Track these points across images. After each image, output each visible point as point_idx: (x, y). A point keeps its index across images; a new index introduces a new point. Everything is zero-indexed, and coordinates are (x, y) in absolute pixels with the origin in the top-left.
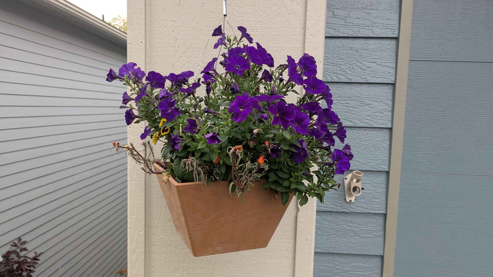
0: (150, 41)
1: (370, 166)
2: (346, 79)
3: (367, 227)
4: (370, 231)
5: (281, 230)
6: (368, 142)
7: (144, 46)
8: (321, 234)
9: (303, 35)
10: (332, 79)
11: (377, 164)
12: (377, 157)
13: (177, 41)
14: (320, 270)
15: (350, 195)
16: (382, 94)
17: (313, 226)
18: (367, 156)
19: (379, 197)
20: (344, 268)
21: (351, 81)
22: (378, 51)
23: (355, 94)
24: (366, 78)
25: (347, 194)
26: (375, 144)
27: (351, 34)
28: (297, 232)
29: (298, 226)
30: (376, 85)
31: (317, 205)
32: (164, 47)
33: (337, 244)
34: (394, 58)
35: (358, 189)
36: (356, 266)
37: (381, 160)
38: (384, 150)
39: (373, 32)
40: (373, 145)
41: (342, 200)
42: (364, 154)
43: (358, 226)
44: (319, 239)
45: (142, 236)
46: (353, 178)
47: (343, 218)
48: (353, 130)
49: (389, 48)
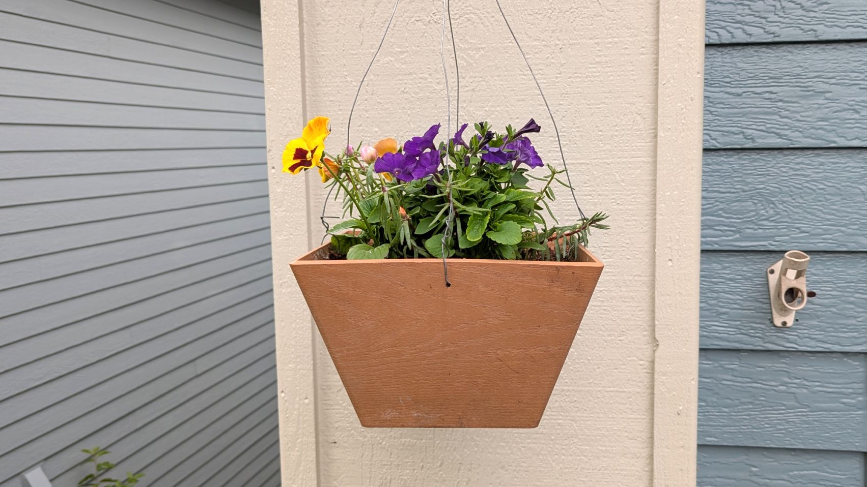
1: (832, 239)
2: (766, 34)
3: (826, 385)
4: (834, 395)
5: (617, 392)
6: (824, 182)
8: (715, 402)
10: (733, 37)
11: (847, 235)
12: (847, 219)
15: (782, 310)
16: (856, 66)
18: (823, 216)
19: (856, 313)
20: (773, 481)
21: (777, 39)
23: (789, 70)
24: (815, 29)
25: (775, 308)
26: (842, 188)
28: (656, 396)
29: (656, 383)
30: (840, 46)
31: (701, 336)
33: (754, 425)
35: (800, 294)
36: (802, 476)
37: (856, 224)
38: (863, 200)
40: (837, 191)
41: (765, 322)
42: (815, 211)
43: (806, 383)
44: (711, 413)
45: (309, 407)
46: (786, 270)
47: (769, 365)
48: (786, 155)
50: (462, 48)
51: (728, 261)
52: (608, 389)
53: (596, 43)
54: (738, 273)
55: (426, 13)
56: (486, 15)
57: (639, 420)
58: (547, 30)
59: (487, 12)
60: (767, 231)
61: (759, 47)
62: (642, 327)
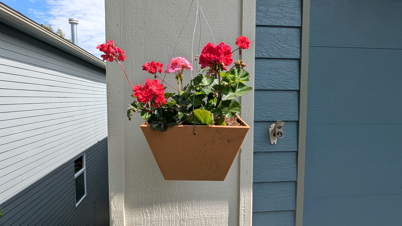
0: (124, 24)
1: (286, 117)
2: (268, 55)
6: (284, 100)
7: (120, 28)
9: (240, 22)
11: (291, 116)
12: (291, 111)
13: (145, 25)
15: (273, 139)
16: (292, 66)
17: (252, 162)
18: (284, 110)
19: (293, 139)
20: (271, 192)
22: (289, 36)
23: (274, 67)
24: (282, 55)
26: (289, 102)
27: (270, 23)
28: (241, 167)
29: (241, 163)
30: (288, 60)
31: (254, 148)
32: (135, 29)
33: (265, 175)
34: (299, 41)
36: (279, 190)
37: (293, 113)
38: (294, 105)
39: (285, 22)
41: (268, 143)
43: (279, 161)
47: (269, 156)
48: (273, 92)
49: (295, 34)
54: (260, 128)
55: (166, 41)
57: (235, 176)
60: (269, 115)
61: (266, 59)
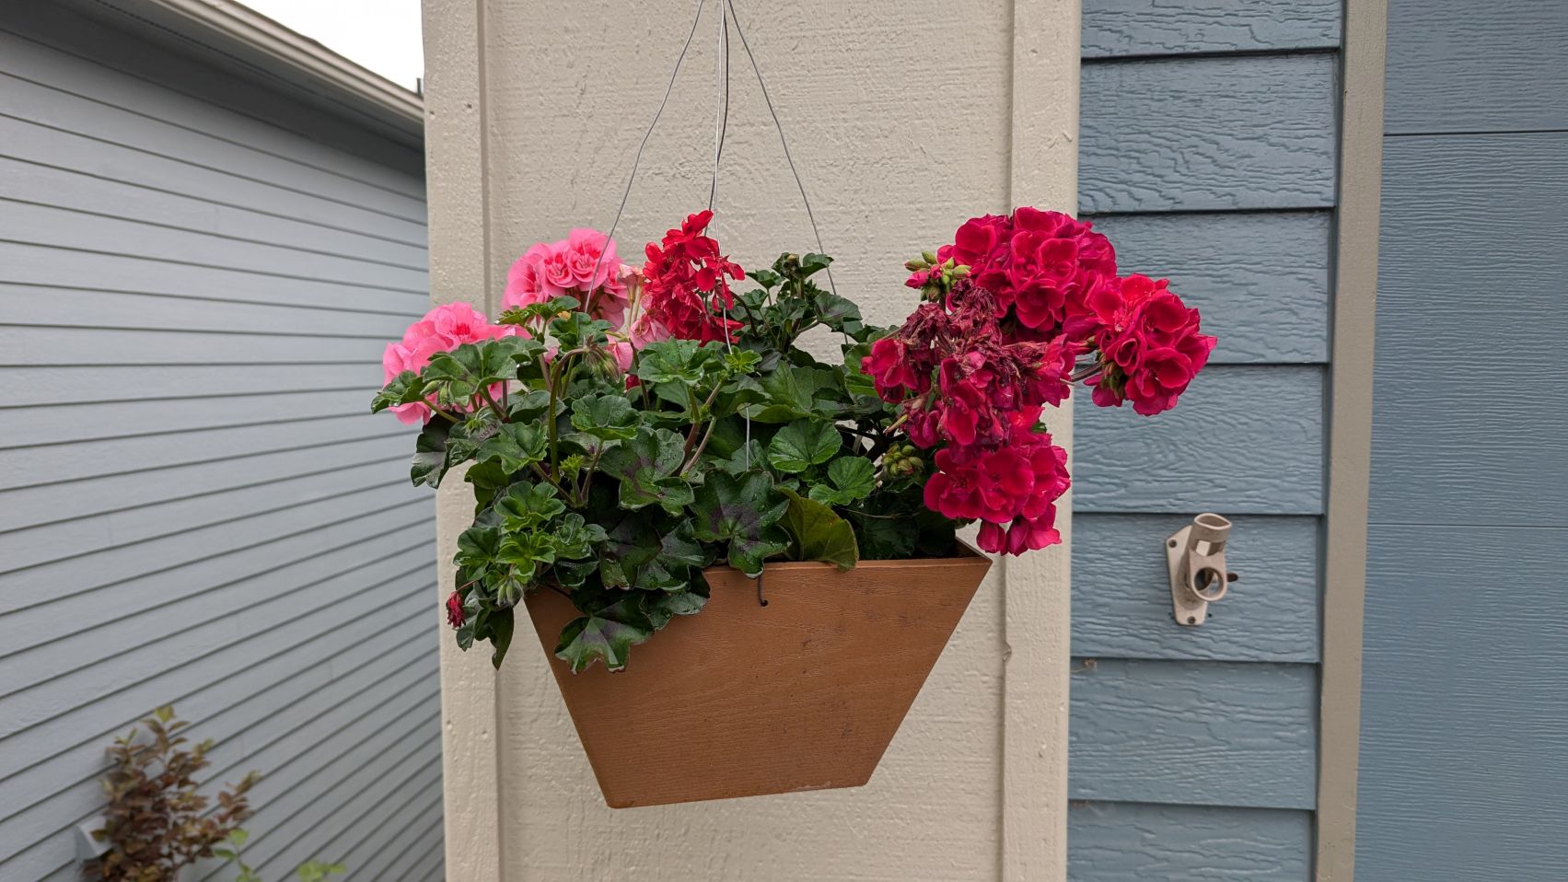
0: (497, 100)
1: (1257, 497)
2: (1161, 199)
3: (1253, 711)
4: (1265, 726)
5: (950, 722)
6: (1247, 414)
7: (479, 119)
8: (1092, 736)
9: (1005, 54)
10: (1115, 203)
11: (1281, 490)
12: (1282, 467)
13: (584, 96)
14: (1092, 860)
15: (1189, 600)
16: (1291, 247)
17: (1062, 709)
18: (1246, 462)
19: (1295, 606)
20: (1179, 854)
21: (1179, 207)
22: (1273, 98)
23: (1193, 252)
24: (1234, 193)
25: (1178, 598)
26: (1273, 422)
27: (1174, 44)
28: (1007, 728)
29: (1007, 710)
30: (1270, 218)
31: (1073, 639)
32: (543, 118)
33: (1149, 770)
34: (1331, 119)
35: (1215, 577)
36: (1219, 847)
37: (1295, 476)
38: (1304, 440)
39: (1252, 33)
40: (1266, 427)
41: (1163, 617)
42: (1234, 455)
43: (1223, 707)
44: (1085, 753)
45: (489, 746)
46: (1198, 541)
47: (1170, 681)
49: (1310, 85)
50: (721, 214)
51: (1108, 528)
52: (936, 719)
53: (918, 210)
54: (1124, 546)
55: (670, 163)
56: (758, 166)
57: (982, 765)
58: (846, 190)
59: (760, 163)
60: (1166, 484)
61: (1152, 218)
62: (986, 626)
